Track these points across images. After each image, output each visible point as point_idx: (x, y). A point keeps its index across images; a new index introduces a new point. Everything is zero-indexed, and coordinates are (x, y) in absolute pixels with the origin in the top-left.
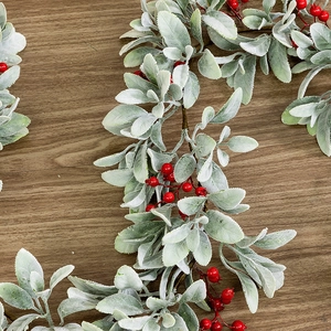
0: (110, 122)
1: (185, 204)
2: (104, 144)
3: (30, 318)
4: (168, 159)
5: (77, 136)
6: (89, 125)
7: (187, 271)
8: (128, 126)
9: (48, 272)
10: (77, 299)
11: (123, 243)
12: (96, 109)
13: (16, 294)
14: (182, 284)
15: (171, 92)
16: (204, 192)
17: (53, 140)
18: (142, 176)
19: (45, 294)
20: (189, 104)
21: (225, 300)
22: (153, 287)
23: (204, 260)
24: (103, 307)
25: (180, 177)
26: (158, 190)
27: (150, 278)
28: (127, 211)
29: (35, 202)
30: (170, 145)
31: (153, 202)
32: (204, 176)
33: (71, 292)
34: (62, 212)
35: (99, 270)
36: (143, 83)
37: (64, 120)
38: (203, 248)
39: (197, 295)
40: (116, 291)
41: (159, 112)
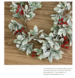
0: (55, 9)
1: (64, 25)
2: (53, 13)
3: (34, 37)
4: (63, 17)
5: (49, 10)
6: (51, 9)
7: (61, 36)
8: (58, 10)
9: (39, 31)
10: (42, 36)
11: (52, 29)
12: (53, 6)
13: (33, 33)
14: (60, 38)
15: (66, 7)
16: (67, 24)
17: (45, 10)
18: (58, 19)
19: (37, 34)
20: (68, 9)
21: (66, 43)
22: (55, 37)
23: (64, 35)
24: (46, 38)
25: (64, 21)
26: (60, 22)
27: (55, 36)
28: (54, 24)
29: (40, 19)
30: (64, 15)
31: (58, 24)
32: (68, 22)
33: (42, 35)
34: (43, 22)
35: (47, 32)
36: (62, 4)
37: (47, 7)
38: (65, 33)
39: (62, 41)
40: (49, 36)
41: (63, 10)
